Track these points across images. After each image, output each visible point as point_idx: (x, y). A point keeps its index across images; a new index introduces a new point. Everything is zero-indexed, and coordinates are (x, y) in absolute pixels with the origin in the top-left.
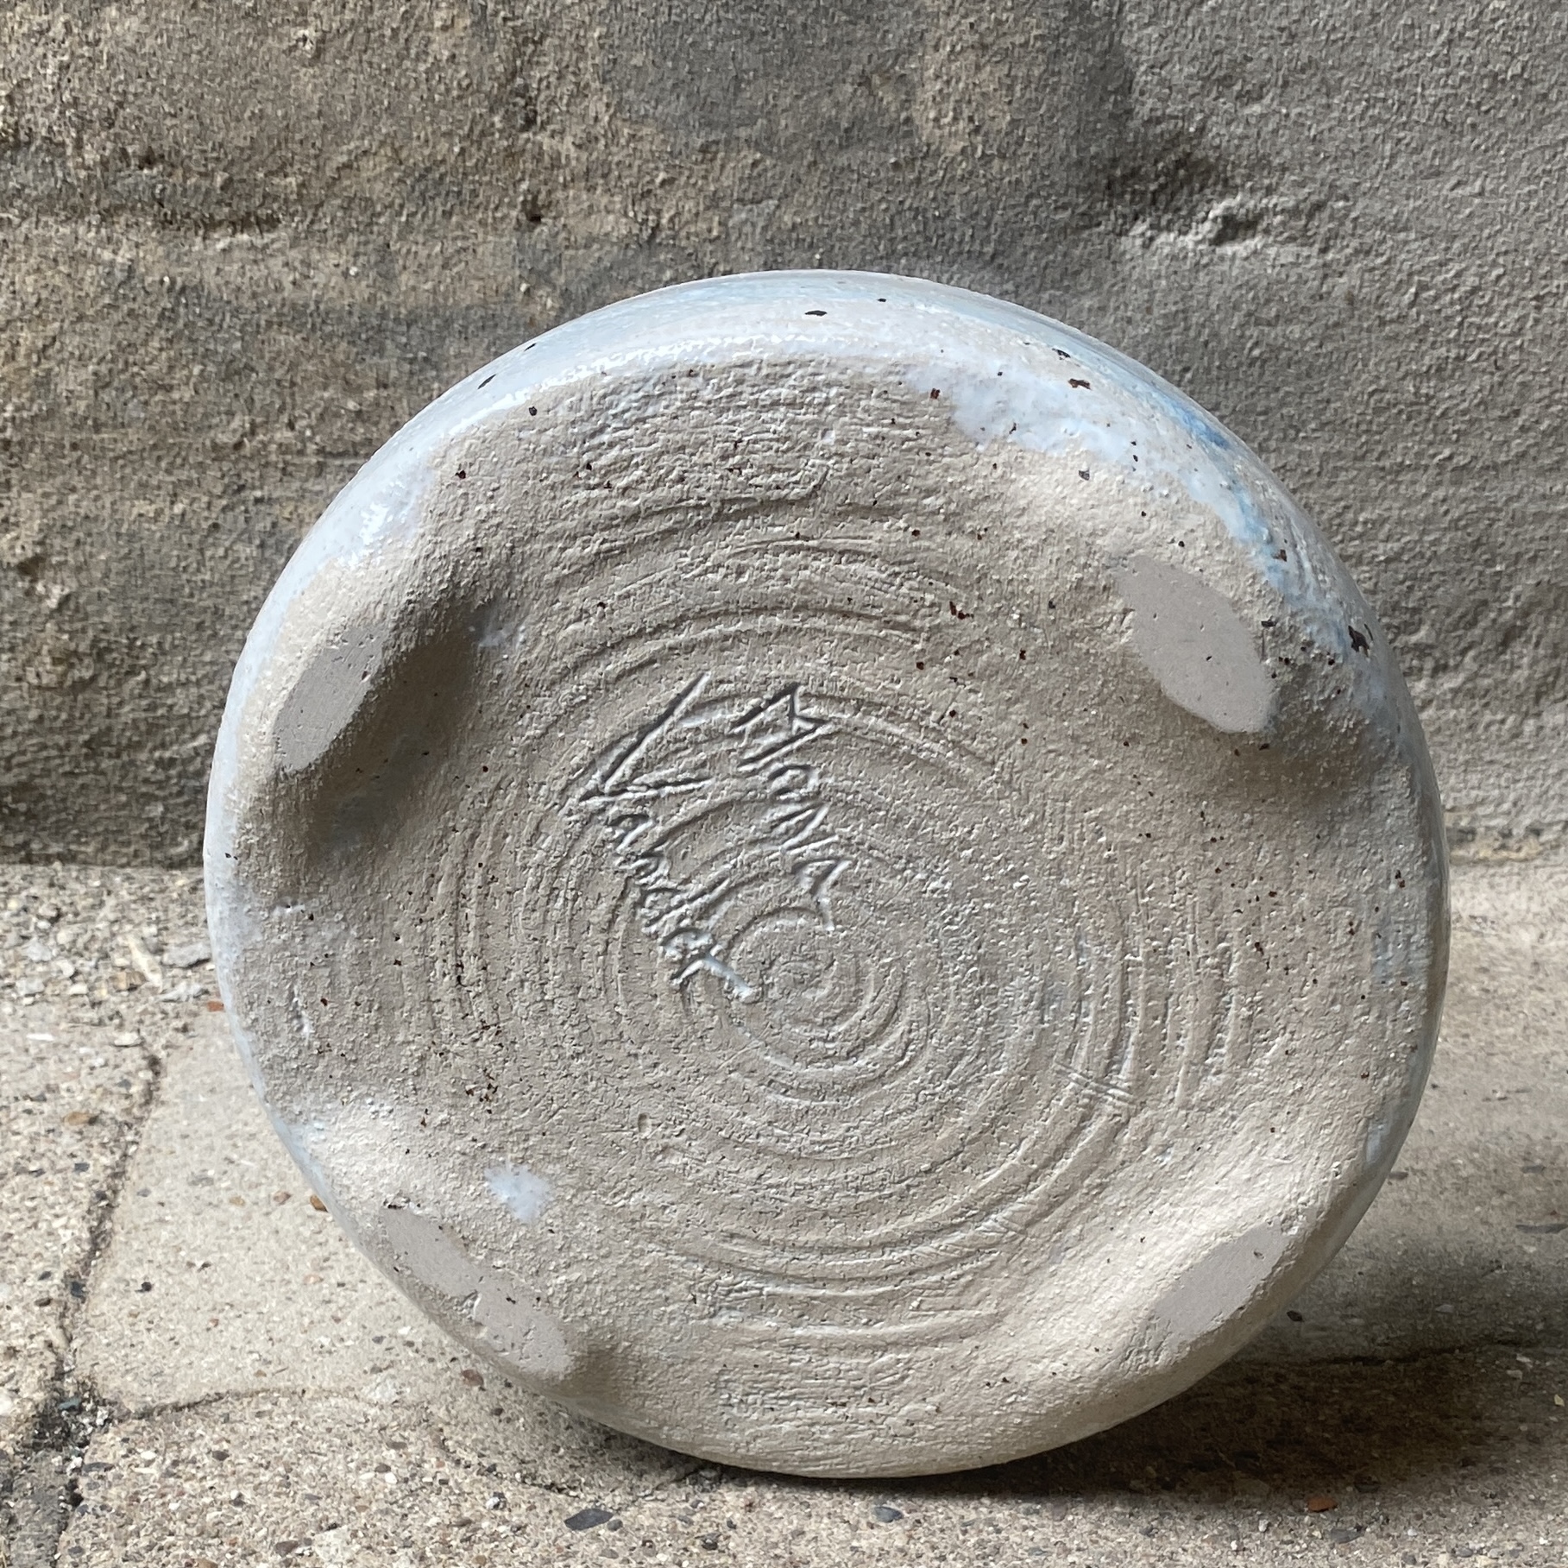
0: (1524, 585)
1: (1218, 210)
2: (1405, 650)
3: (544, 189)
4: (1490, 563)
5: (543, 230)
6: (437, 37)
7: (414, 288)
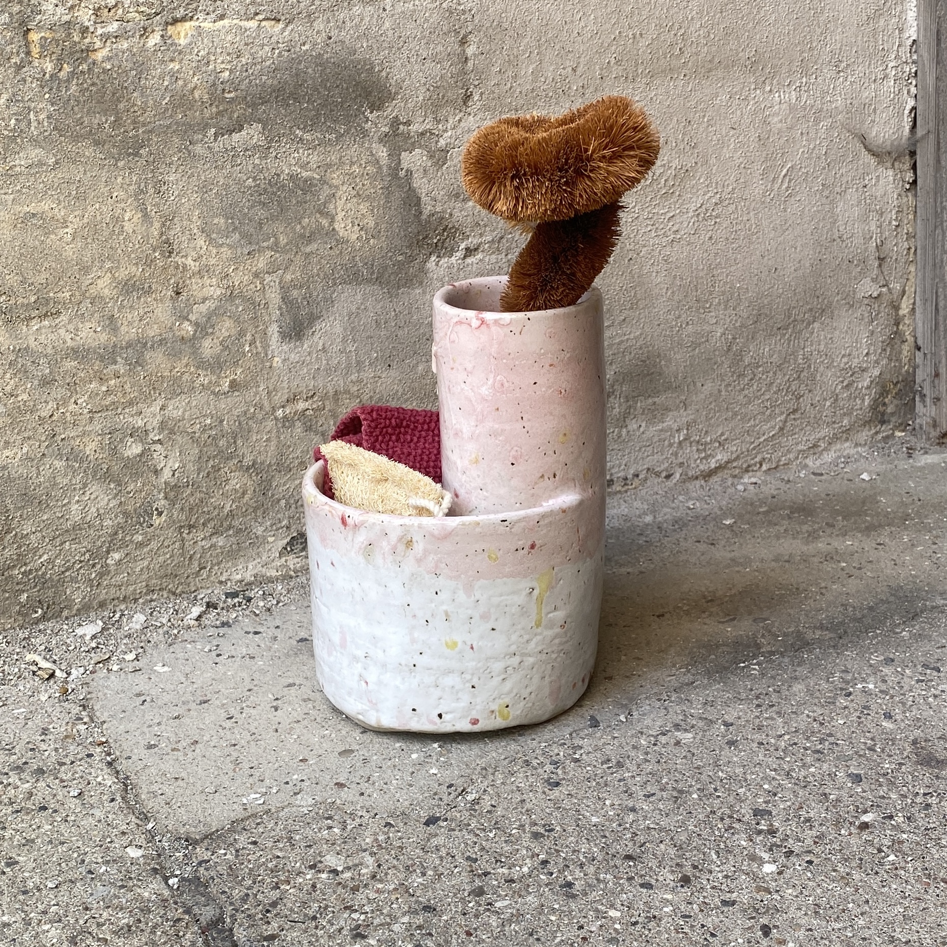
1: (463, 246)
3: (181, 282)
5: (183, 297)
6: (126, 224)
7: (129, 332)
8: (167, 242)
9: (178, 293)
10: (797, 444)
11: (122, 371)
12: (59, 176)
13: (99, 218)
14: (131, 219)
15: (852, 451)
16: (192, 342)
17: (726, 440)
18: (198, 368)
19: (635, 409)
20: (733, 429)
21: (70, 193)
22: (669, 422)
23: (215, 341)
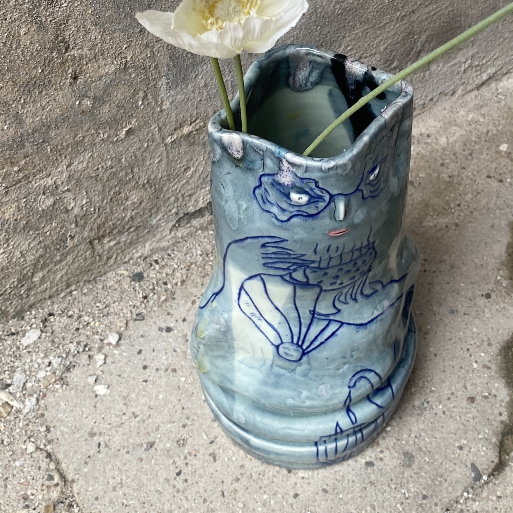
3: (78, 68)
5: (81, 81)
8: (63, 41)
9: (76, 79)
11: (30, 151)
14: (27, 33)
16: (91, 113)
18: (98, 129)
23: (112, 106)
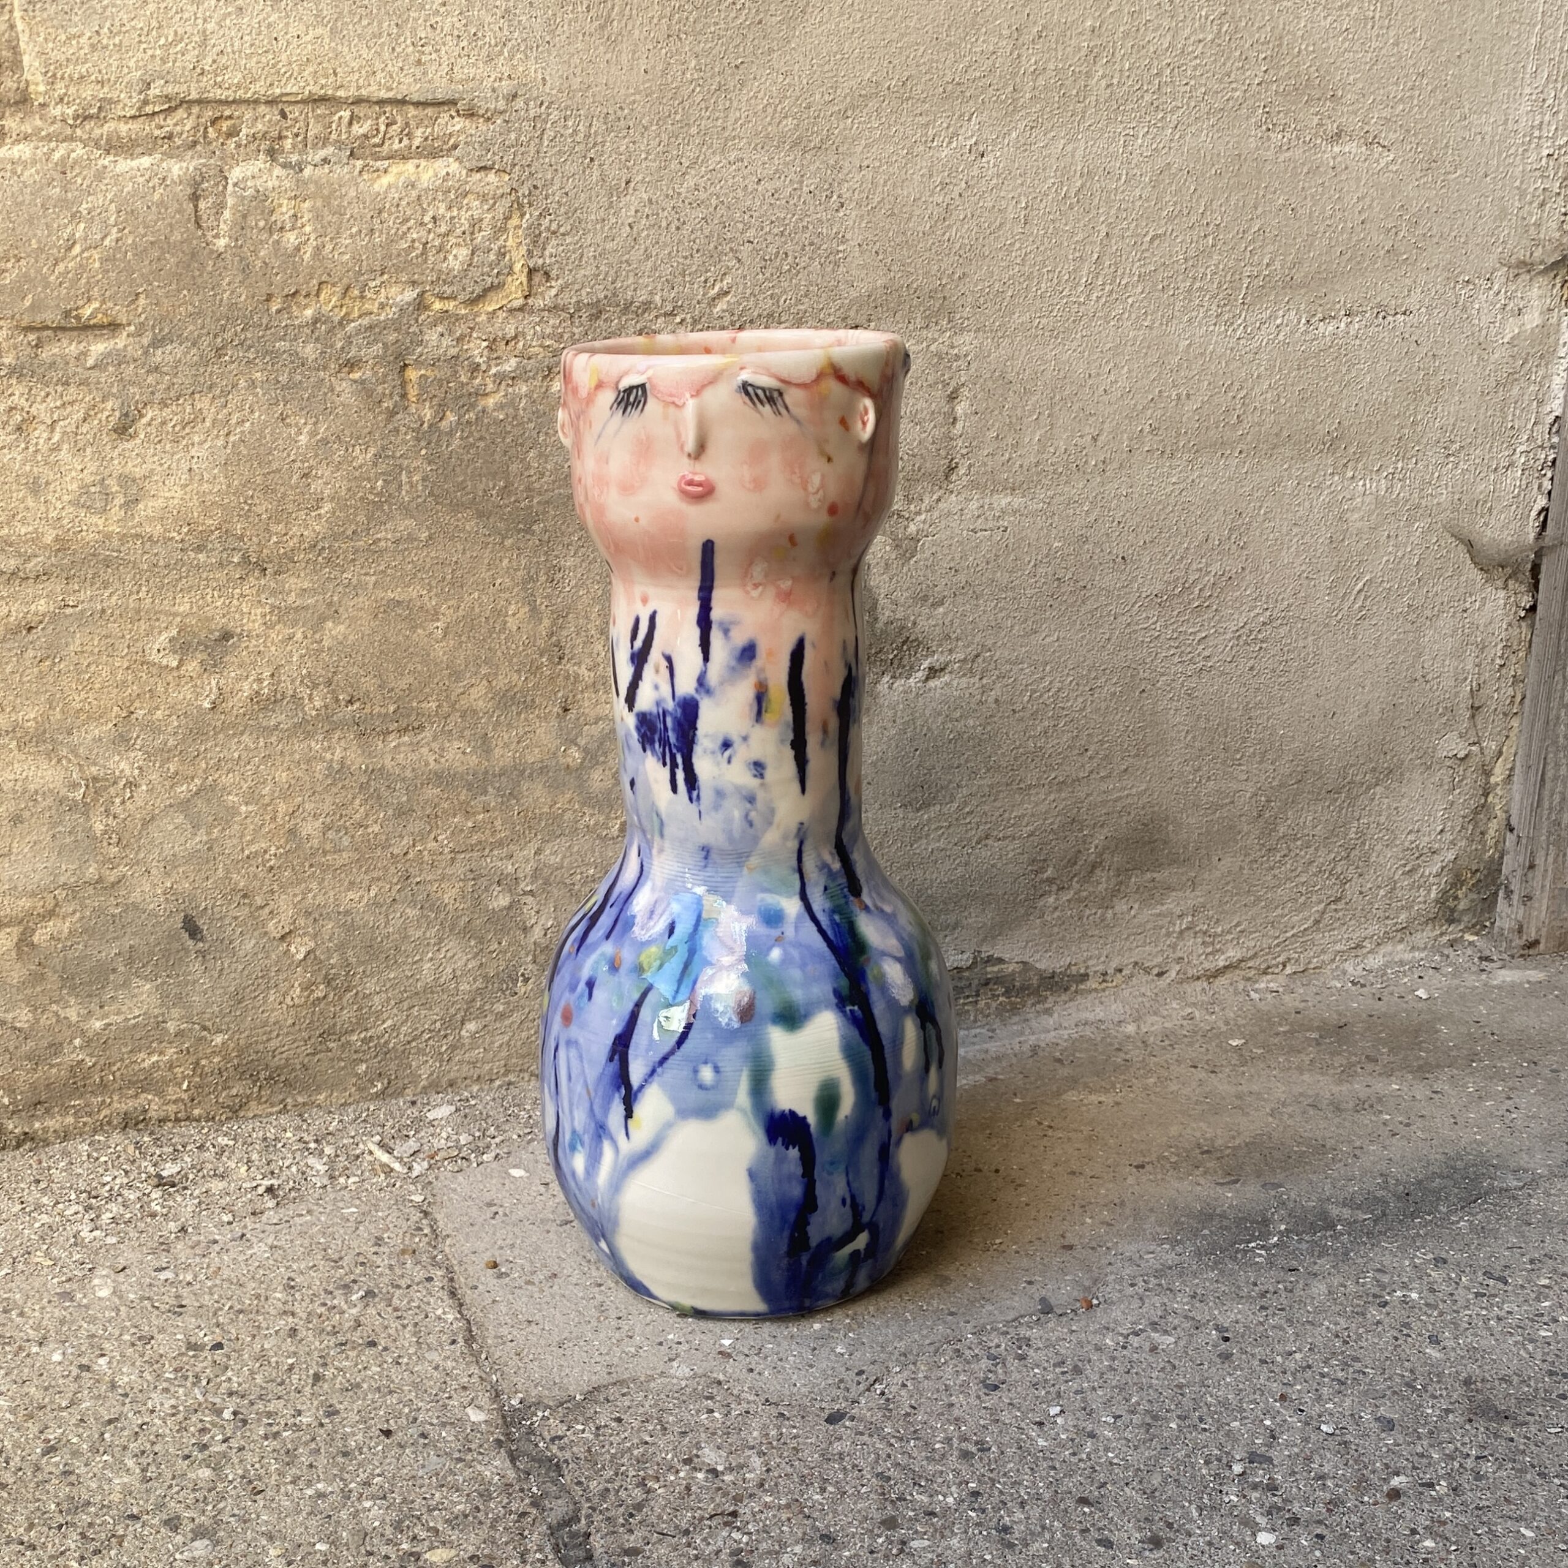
0: (1099, 838)
1: (926, 664)
2: (1042, 881)
4: (1081, 830)
5: (571, 716)
6: (509, 619)
7: (502, 756)
8: (557, 644)
9: (566, 710)
10: (1335, 942)
11: (493, 804)
12: (433, 554)
13: (477, 610)
14: (516, 615)
15: (1408, 956)
16: (578, 772)
17: (1242, 932)
18: (583, 804)
19: (1127, 887)
20: (1253, 918)
21: (444, 578)
22: (1170, 904)
